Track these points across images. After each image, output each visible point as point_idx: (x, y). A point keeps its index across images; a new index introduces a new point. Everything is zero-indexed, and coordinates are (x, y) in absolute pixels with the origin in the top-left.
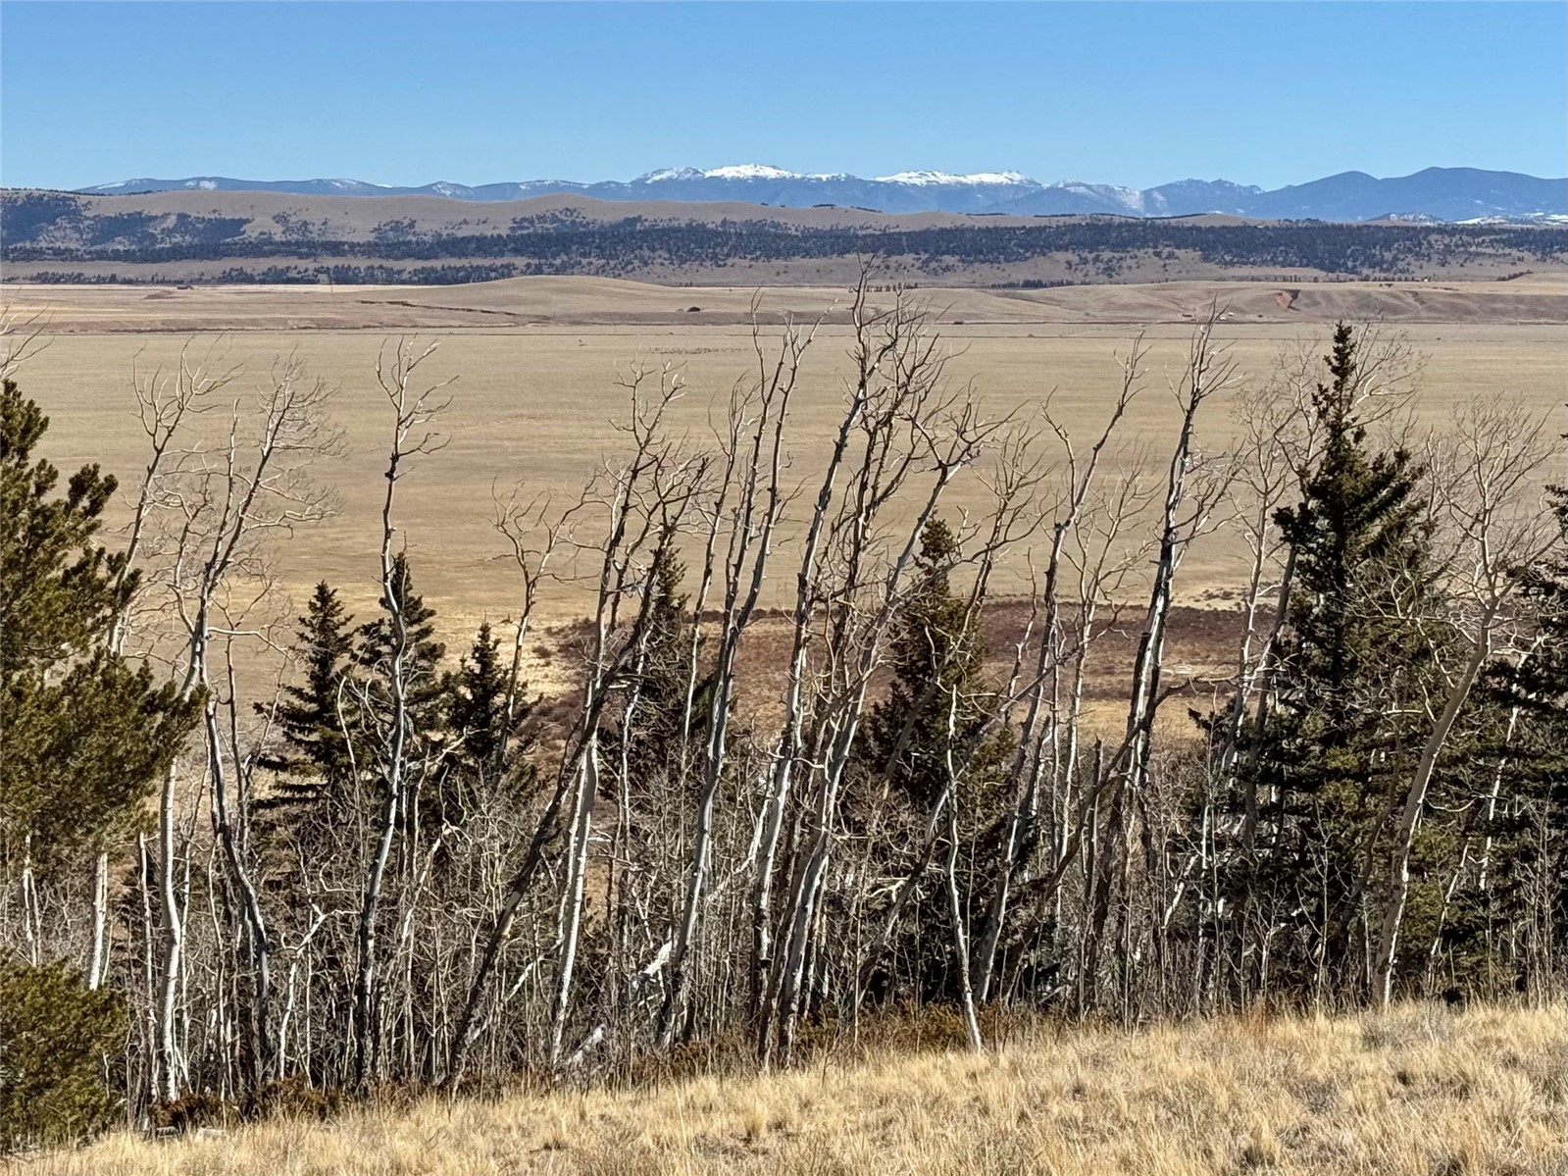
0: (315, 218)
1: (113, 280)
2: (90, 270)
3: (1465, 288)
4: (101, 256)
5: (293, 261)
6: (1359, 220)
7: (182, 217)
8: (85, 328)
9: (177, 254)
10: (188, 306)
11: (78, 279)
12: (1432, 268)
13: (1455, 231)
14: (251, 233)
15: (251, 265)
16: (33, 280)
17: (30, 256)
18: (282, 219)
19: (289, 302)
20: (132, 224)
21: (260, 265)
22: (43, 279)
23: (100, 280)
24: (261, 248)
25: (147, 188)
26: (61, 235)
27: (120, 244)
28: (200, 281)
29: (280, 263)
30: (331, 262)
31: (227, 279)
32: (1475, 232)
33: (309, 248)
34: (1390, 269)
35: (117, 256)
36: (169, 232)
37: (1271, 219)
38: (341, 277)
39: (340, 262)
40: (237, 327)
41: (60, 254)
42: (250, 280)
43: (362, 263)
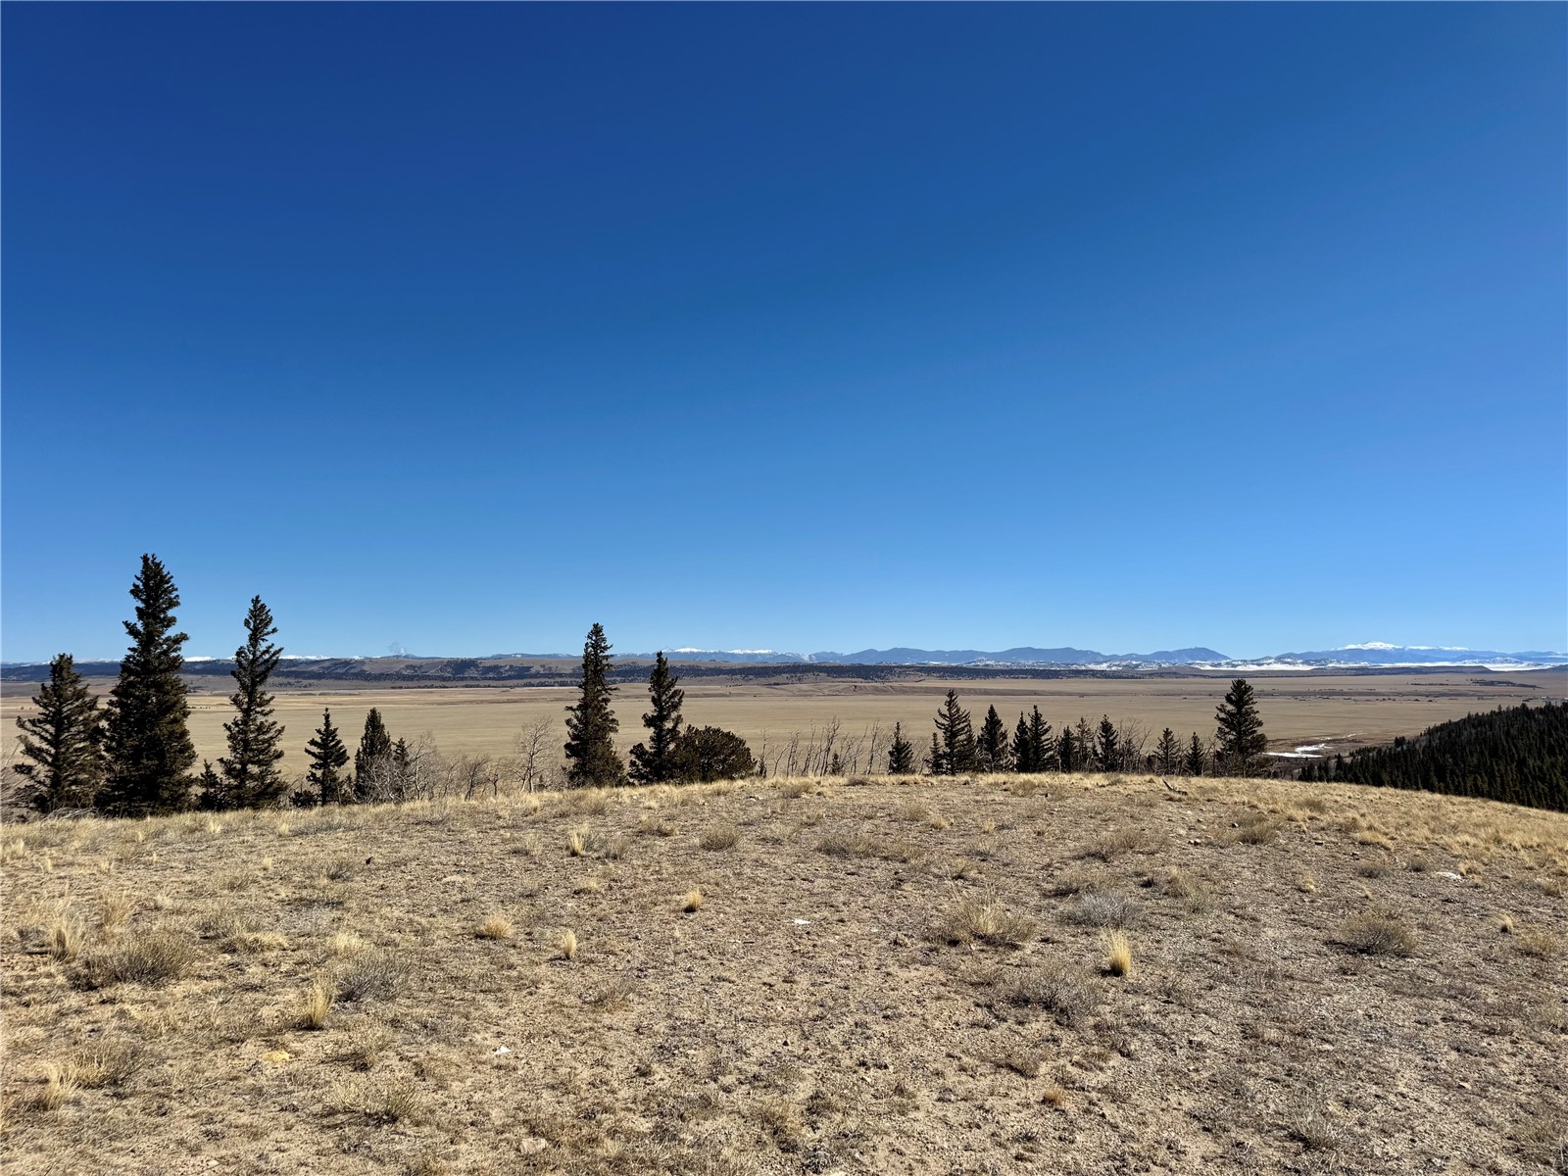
0: (553, 666)
1: (489, 686)
2: (482, 683)
3: (905, 684)
4: (485, 679)
5: (547, 680)
6: (874, 664)
7: (511, 666)
8: (482, 702)
9: (510, 678)
10: (514, 694)
11: (478, 686)
12: (896, 678)
13: (902, 667)
14: (533, 671)
15: (533, 681)
16: (463, 687)
17: (463, 679)
18: (543, 666)
19: (547, 693)
20: (495, 668)
21: (537, 681)
22: (467, 686)
23: (485, 687)
24: (537, 675)
25: (500, 657)
26: (472, 672)
27: (491, 675)
28: (517, 686)
29: (543, 680)
30: (559, 680)
31: (526, 685)
32: (908, 667)
33: (552, 675)
34: (883, 679)
35: (490, 679)
36: (507, 671)
37: (848, 663)
38: (562, 684)
39: (562, 679)
40: (531, 701)
41: (472, 678)
42: (533, 686)
43: (569, 680)
